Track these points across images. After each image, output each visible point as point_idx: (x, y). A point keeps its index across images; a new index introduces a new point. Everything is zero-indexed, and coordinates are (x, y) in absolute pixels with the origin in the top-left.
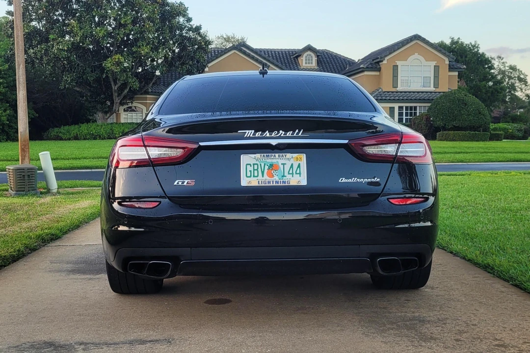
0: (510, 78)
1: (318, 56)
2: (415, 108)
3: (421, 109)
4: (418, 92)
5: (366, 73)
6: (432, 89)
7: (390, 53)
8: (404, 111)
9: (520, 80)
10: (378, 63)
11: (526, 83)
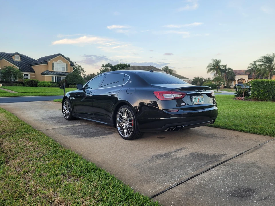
0: (79, 69)
1: (21, 57)
2: (60, 77)
3: (62, 78)
4: (61, 72)
5: (42, 65)
6: (65, 71)
7: (51, 59)
8: (57, 78)
9: (82, 70)
10: (47, 61)
11: (83, 71)
